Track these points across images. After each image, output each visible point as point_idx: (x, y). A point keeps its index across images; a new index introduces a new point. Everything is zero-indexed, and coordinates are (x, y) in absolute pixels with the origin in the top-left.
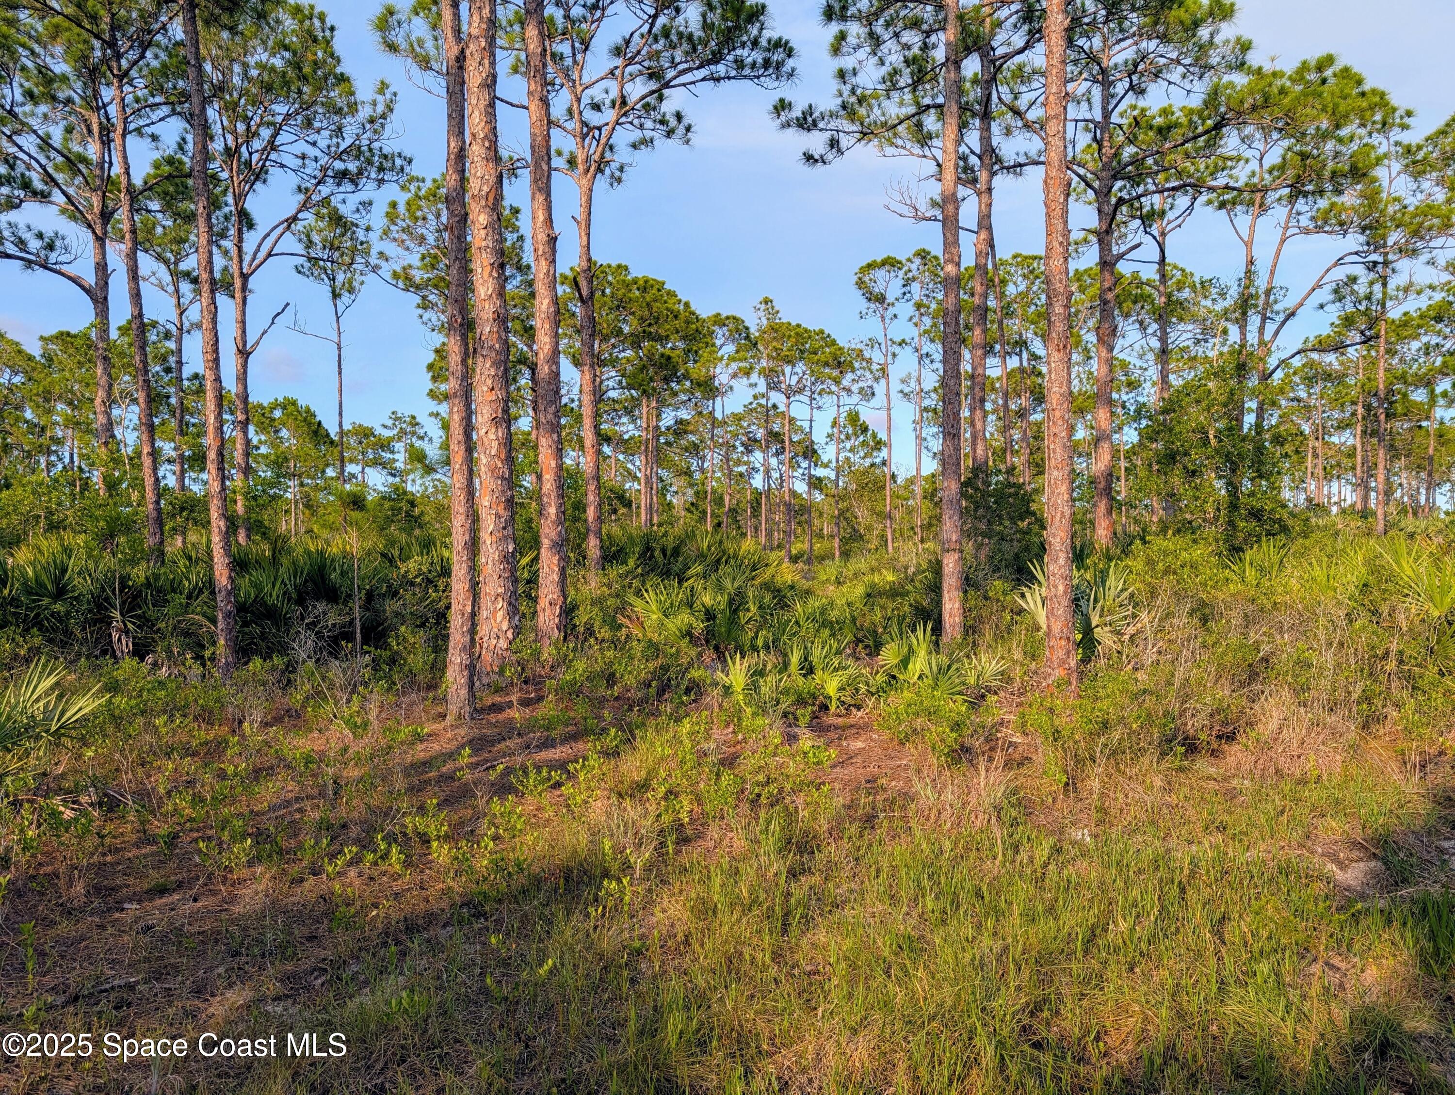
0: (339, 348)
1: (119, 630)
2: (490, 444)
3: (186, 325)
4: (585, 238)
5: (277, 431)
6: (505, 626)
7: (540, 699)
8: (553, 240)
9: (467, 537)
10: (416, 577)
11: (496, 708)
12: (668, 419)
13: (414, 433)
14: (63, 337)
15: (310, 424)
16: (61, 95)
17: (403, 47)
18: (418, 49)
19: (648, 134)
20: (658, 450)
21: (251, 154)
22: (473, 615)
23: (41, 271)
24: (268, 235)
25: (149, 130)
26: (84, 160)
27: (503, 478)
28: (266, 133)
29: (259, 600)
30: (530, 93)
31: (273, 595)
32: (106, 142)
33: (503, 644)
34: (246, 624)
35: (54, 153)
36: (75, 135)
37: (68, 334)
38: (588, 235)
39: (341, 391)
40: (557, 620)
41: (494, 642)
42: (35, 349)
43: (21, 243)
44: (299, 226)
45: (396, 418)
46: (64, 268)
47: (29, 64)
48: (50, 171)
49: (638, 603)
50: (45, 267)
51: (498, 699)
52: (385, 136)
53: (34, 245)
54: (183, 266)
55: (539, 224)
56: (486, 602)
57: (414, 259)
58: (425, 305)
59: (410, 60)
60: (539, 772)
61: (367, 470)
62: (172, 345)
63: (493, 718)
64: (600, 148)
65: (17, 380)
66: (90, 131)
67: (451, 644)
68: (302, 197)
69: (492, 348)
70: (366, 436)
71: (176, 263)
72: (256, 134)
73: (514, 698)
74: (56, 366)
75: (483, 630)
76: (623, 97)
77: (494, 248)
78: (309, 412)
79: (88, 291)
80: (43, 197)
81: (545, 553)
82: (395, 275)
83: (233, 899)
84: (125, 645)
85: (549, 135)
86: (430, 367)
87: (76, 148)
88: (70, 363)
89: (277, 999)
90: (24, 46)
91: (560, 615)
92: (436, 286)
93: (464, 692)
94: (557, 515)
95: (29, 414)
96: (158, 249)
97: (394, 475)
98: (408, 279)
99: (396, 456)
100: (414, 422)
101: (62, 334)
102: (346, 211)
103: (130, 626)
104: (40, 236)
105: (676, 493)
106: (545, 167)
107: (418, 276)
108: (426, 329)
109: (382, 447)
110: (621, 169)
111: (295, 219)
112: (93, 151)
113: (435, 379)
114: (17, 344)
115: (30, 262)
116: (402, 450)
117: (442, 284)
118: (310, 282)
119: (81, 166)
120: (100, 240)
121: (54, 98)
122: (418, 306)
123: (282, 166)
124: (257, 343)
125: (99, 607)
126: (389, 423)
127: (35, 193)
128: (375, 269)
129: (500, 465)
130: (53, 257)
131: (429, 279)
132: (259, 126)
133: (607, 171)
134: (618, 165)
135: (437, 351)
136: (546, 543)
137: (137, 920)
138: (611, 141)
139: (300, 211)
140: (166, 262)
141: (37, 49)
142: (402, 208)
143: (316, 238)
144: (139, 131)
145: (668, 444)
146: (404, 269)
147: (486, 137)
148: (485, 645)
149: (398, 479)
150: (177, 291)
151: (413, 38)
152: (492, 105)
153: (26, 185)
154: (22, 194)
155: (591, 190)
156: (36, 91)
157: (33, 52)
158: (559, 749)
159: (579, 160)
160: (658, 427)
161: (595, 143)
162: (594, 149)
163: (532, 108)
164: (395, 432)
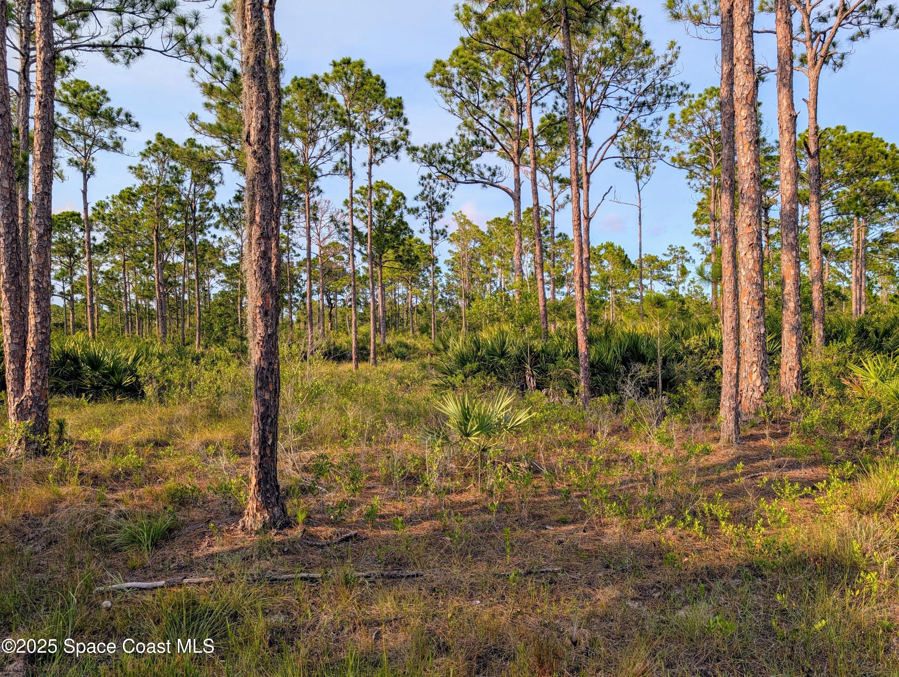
0: (640, 210)
1: (529, 375)
2: (748, 262)
3: (557, 206)
4: (813, 113)
5: (601, 262)
6: (758, 383)
7: (786, 434)
8: (794, 118)
9: (734, 324)
10: (695, 348)
11: (755, 438)
12: (875, 233)
13: (683, 258)
14: (497, 221)
15: (621, 257)
16: (500, 94)
17: (684, 14)
18: (694, 13)
19: (864, 28)
20: (866, 257)
21: (592, 103)
22: (737, 375)
23: (490, 188)
24: (601, 148)
25: (540, 102)
26: (509, 125)
27: (757, 284)
28: (600, 89)
29: (601, 361)
30: (777, 21)
31: (608, 358)
32: (520, 113)
33: (757, 395)
34: (594, 375)
35: (496, 125)
36: (506, 113)
37: (499, 219)
38: (816, 110)
39: (640, 236)
40: (795, 381)
41: (750, 393)
42: (484, 228)
43: (481, 174)
44: (618, 139)
45: (672, 249)
46: (500, 184)
47: (486, 80)
48: (495, 133)
49: (857, 371)
50: (492, 185)
51: (754, 431)
52: (671, 75)
53: (487, 174)
54: (555, 174)
55: (783, 109)
56: (745, 366)
57: (685, 148)
58: (692, 176)
59: (688, 21)
60: (792, 485)
61: (654, 282)
62: (549, 218)
63: (752, 443)
64: (825, 46)
65: (477, 245)
66: (512, 109)
67: (723, 393)
68: (619, 123)
69: (749, 198)
70: (653, 261)
71: (552, 173)
72: (595, 91)
73: (766, 432)
74: (494, 236)
75: (743, 385)
76: (844, 5)
77: (752, 130)
78: (621, 250)
79: (511, 194)
80: (491, 148)
81: (786, 334)
82: (673, 160)
83: (603, 534)
84: (532, 383)
85: (792, 46)
86: (695, 215)
87: (506, 120)
88: (500, 234)
89: (634, 599)
90: (483, 71)
91: (797, 377)
92: (699, 163)
93: (732, 425)
94: (795, 308)
95: (482, 263)
96: (543, 167)
97: (670, 285)
98: (681, 160)
99: (672, 273)
100: (683, 251)
101: (496, 219)
102: (645, 126)
103: (535, 373)
104: (490, 169)
105: (881, 288)
106: (788, 68)
107: (687, 158)
108: (692, 191)
109: (663, 268)
110: (843, 57)
111: (616, 136)
112: (513, 119)
113: (698, 222)
114: (477, 227)
115: (485, 183)
116: (676, 269)
117: (703, 161)
118: (624, 172)
119: (509, 129)
120: (517, 166)
121: (496, 95)
122: (687, 177)
123: (608, 106)
124: (595, 212)
125: (520, 361)
126: (668, 252)
127: (488, 147)
128: (661, 157)
129: (755, 275)
130: (495, 179)
131: (695, 159)
132: (597, 85)
133: (831, 61)
134: (839, 55)
135: (699, 204)
136: (787, 327)
137: (554, 536)
138: (835, 39)
139: (618, 131)
140: (546, 173)
141: (489, 72)
142: (678, 118)
143: (628, 145)
144: (536, 103)
145: (873, 251)
146: (679, 155)
147: (746, 58)
148: (744, 395)
149: (673, 287)
150: (552, 188)
151: (691, 7)
152: (751, 36)
153: (484, 144)
154: (481, 148)
155: (818, 77)
156: (489, 94)
157: (487, 73)
158: (803, 470)
159: (809, 58)
160: (865, 241)
161: (821, 43)
162: (820, 48)
163: (779, 30)
164: (671, 258)
